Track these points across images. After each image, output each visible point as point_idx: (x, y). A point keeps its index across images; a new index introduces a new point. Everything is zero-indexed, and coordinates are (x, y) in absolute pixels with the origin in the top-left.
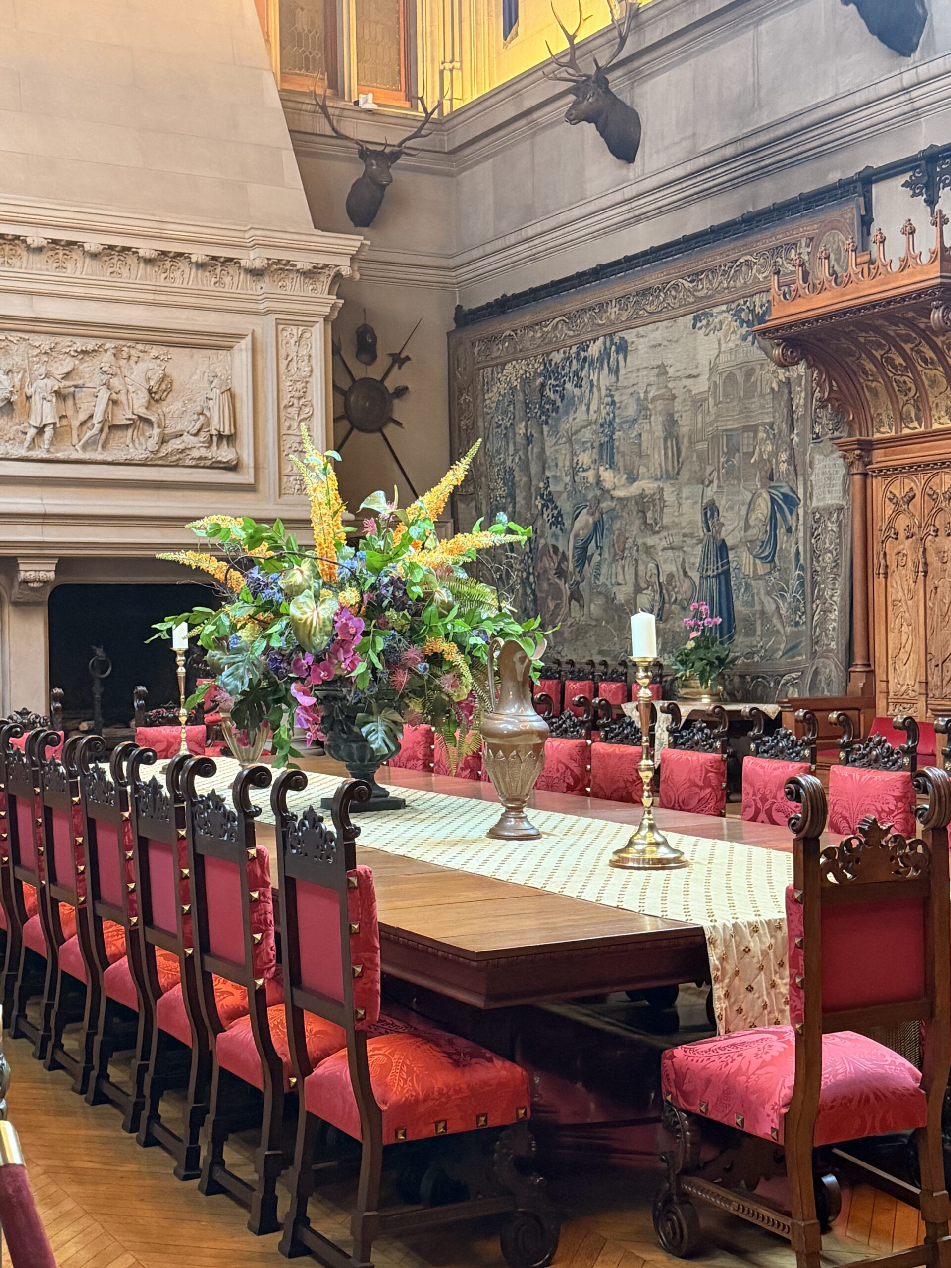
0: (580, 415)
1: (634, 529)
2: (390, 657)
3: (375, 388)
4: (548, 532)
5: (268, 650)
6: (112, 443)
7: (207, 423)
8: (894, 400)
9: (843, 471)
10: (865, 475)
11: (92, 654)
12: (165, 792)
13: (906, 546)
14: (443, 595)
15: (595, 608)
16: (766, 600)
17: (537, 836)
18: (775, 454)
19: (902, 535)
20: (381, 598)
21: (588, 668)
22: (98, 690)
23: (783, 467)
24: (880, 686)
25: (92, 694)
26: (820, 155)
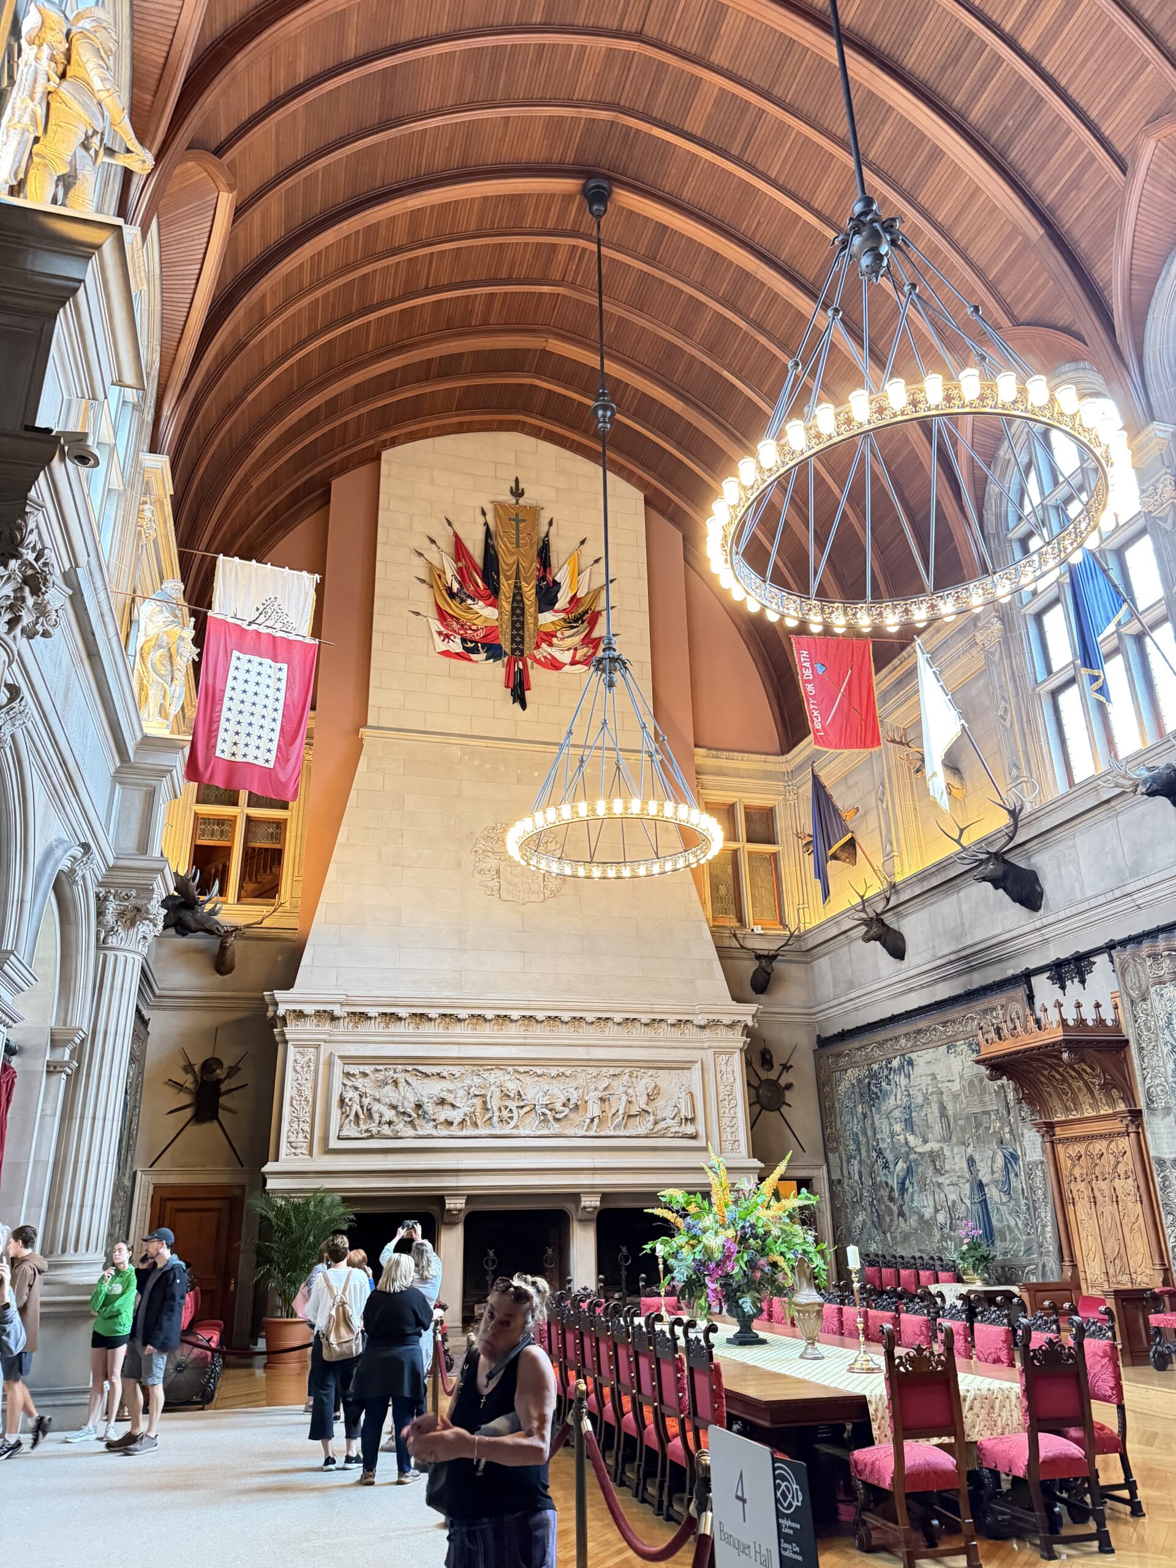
0: (891, 1102)
1: (930, 1172)
2: (752, 1264)
3: (774, 1084)
4: (882, 1173)
5: (694, 1260)
6: (629, 1125)
7: (679, 1112)
8: (1061, 1099)
9: (1040, 1140)
10: (1052, 1143)
11: (620, 1251)
12: (644, 1329)
13: (1082, 1186)
14: (775, 1232)
15: (913, 1221)
16: (1010, 1218)
17: (823, 1358)
18: (1001, 1128)
19: (1079, 1179)
20: (746, 1234)
21: (912, 1261)
22: (624, 1273)
23: (1008, 1136)
24: (1082, 1275)
25: (620, 1276)
26: (1000, 961)
